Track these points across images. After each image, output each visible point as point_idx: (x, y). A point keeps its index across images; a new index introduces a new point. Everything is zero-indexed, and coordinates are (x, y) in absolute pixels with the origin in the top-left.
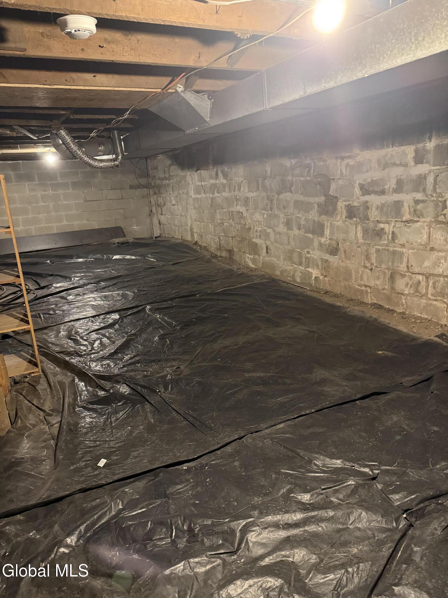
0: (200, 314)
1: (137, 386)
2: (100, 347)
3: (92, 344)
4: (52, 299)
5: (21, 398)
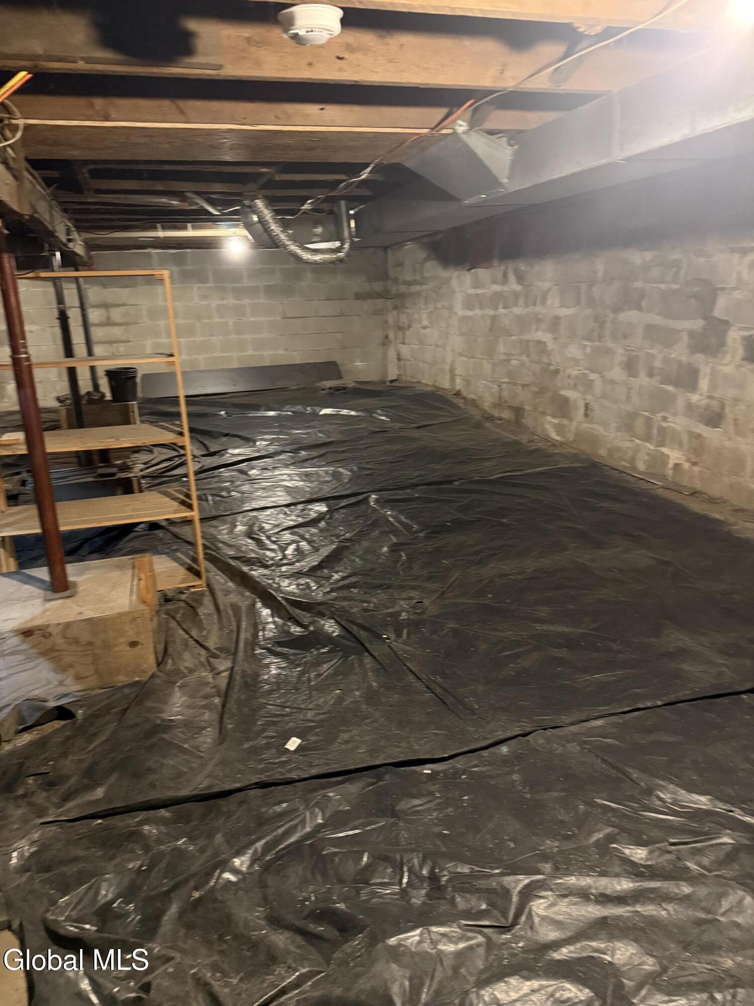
0: (460, 515)
1: (351, 625)
2: (296, 555)
3: (283, 549)
4: (225, 473)
5: (173, 624)
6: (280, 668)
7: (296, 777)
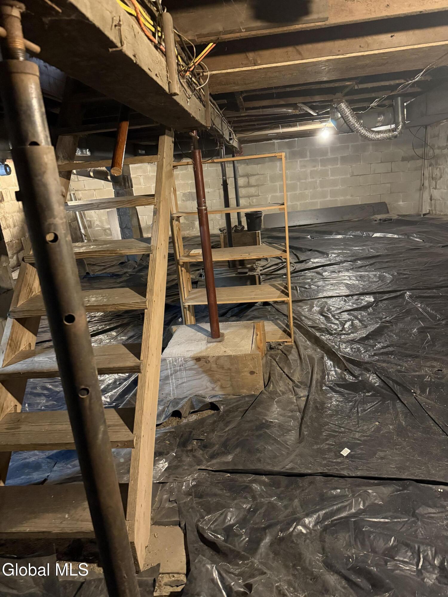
1: (388, 380)
2: (351, 329)
3: (343, 324)
4: (309, 274)
5: (274, 363)
6: (338, 401)
7: (347, 474)
